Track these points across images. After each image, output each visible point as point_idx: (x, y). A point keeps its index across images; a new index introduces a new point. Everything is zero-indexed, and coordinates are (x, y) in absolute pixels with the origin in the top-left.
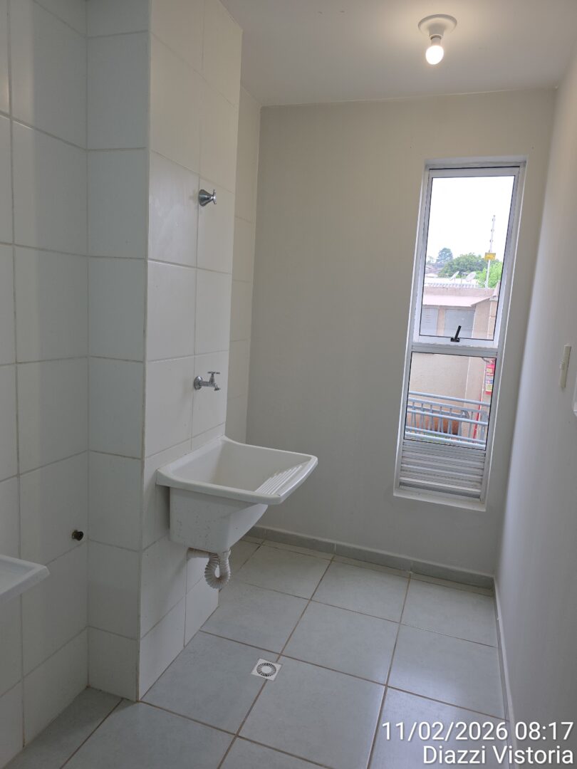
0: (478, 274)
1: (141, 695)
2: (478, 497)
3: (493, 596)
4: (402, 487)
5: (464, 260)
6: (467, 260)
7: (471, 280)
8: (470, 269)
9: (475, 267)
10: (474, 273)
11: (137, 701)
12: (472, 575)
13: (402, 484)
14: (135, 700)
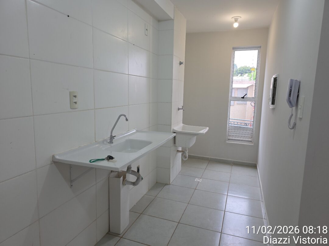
0: (248, 74)
1: (171, 183)
2: (251, 141)
3: (257, 168)
4: (229, 140)
5: (242, 69)
6: (244, 69)
7: (246, 77)
8: (245, 72)
9: (247, 71)
10: (247, 74)
11: (170, 184)
12: (250, 163)
13: (229, 139)
14: (169, 184)
